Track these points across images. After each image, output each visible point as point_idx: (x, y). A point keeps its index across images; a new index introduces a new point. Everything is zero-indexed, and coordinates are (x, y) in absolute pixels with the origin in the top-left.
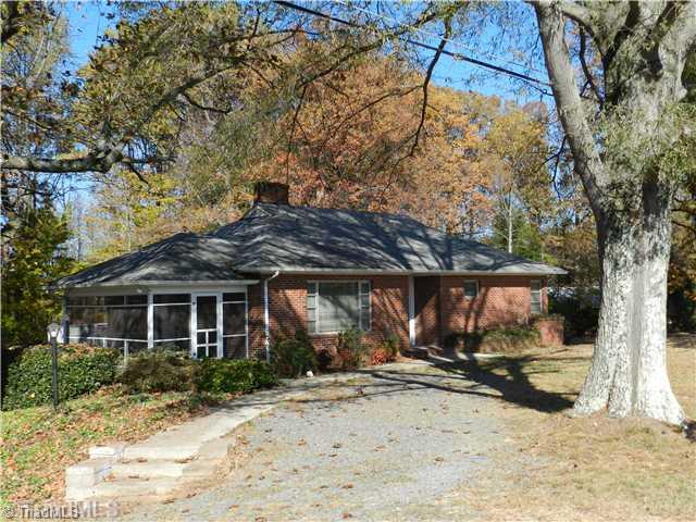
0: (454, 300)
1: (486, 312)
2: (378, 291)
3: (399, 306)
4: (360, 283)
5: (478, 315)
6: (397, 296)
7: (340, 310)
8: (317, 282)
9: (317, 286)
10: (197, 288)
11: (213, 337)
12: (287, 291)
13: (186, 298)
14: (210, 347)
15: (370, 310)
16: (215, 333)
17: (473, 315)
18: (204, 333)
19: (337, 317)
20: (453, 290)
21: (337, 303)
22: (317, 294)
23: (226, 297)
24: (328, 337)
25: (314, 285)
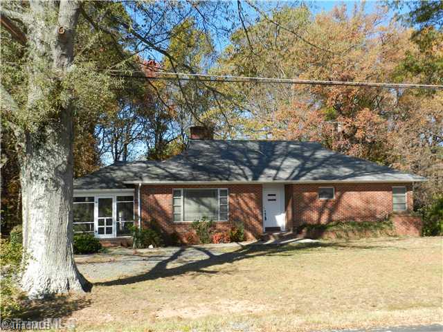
0: (307, 201)
1: (341, 209)
2: (234, 195)
3: (252, 204)
4: (219, 189)
5: (332, 211)
6: (251, 198)
7: (202, 207)
8: (182, 190)
9: (182, 192)
10: (98, 194)
11: (109, 222)
12: (155, 195)
13: (92, 199)
14: (107, 228)
15: (228, 207)
16: (111, 220)
17: (326, 211)
18: (104, 220)
19: (199, 211)
20: (307, 194)
21: (200, 203)
22: (182, 197)
23: (119, 198)
24: (188, 224)
25: (180, 191)
